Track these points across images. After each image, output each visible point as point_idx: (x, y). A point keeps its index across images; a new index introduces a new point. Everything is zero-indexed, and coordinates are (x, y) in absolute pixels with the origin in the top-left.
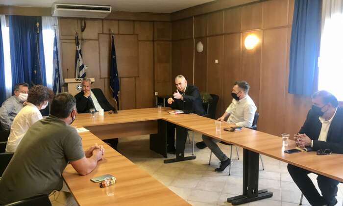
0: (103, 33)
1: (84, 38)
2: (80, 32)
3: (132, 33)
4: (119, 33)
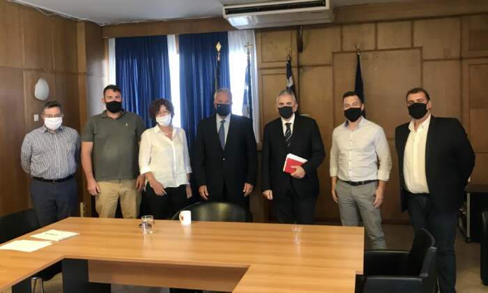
0: (342, 52)
2: (294, 53)
3: (409, 46)
4: (376, 48)
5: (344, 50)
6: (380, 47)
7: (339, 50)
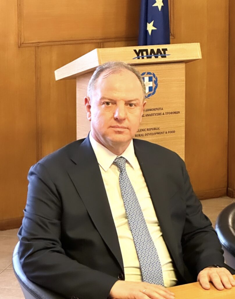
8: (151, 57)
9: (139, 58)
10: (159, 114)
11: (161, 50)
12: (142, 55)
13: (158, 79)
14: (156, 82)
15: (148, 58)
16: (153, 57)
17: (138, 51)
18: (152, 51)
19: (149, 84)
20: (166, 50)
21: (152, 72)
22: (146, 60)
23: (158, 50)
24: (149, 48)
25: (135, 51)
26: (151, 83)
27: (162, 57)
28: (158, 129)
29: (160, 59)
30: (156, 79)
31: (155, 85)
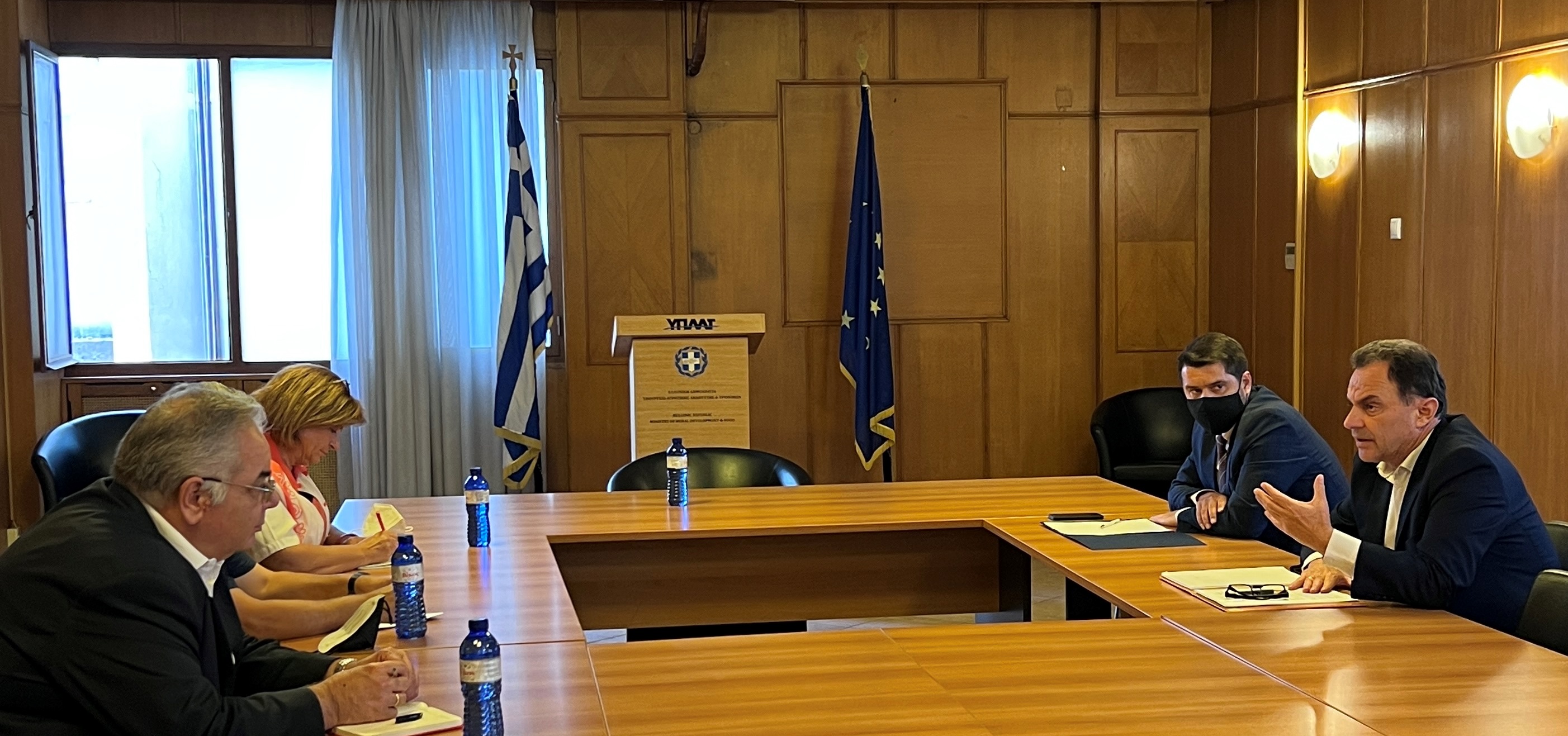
0: (803, 81)
1: (699, 108)
2: (676, 79)
3: (973, 74)
4: (893, 76)
5: (811, 75)
6: (903, 75)
7: (797, 77)
8: (690, 328)
9: (673, 329)
10: (712, 397)
11: (706, 321)
12: (679, 325)
13: (708, 356)
14: (704, 359)
15: (686, 328)
16: (694, 328)
17: (672, 320)
18: (693, 321)
19: (696, 361)
20: (714, 320)
21: (699, 348)
22: (683, 332)
23: (702, 321)
24: (689, 318)
25: (669, 320)
26: (698, 359)
27: (707, 328)
28: (710, 415)
29: (703, 331)
30: (705, 355)
31: (703, 363)
